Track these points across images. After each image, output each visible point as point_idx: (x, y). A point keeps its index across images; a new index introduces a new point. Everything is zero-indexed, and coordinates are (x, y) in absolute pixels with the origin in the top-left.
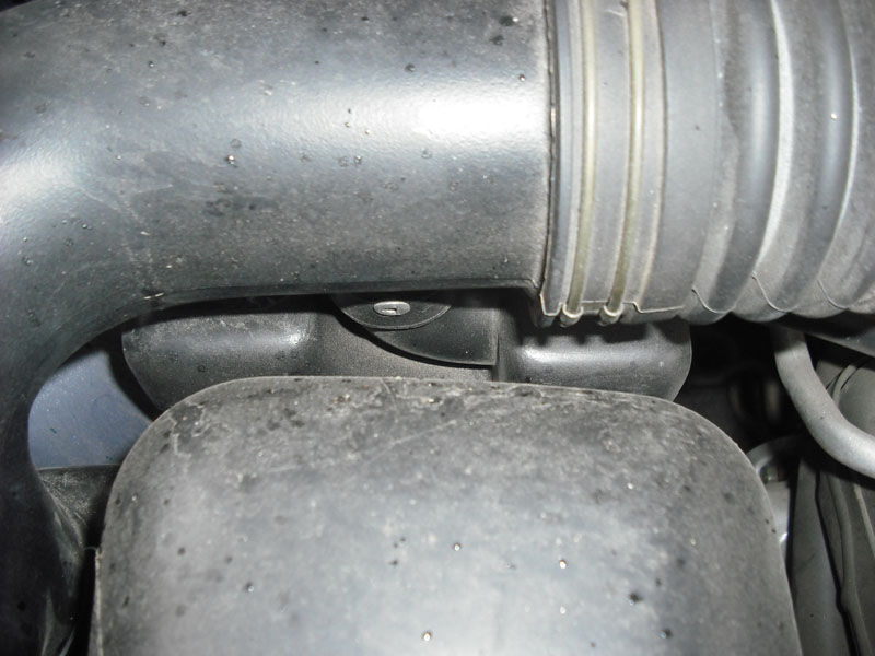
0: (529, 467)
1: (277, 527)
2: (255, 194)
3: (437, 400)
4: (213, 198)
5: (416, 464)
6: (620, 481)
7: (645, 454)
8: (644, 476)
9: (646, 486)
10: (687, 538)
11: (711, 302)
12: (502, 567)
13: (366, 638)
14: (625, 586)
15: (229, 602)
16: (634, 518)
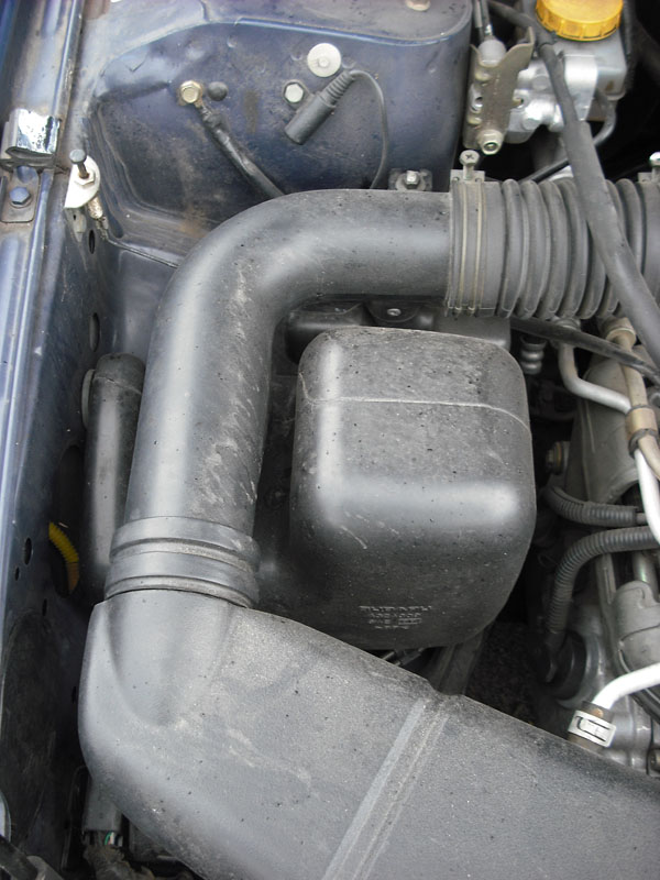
0: (441, 348)
1: (365, 358)
4: (347, 263)
6: (468, 353)
7: (478, 348)
8: (477, 354)
9: (476, 356)
10: (488, 370)
12: (431, 371)
13: (392, 386)
14: (467, 380)
15: (351, 376)
16: (472, 363)
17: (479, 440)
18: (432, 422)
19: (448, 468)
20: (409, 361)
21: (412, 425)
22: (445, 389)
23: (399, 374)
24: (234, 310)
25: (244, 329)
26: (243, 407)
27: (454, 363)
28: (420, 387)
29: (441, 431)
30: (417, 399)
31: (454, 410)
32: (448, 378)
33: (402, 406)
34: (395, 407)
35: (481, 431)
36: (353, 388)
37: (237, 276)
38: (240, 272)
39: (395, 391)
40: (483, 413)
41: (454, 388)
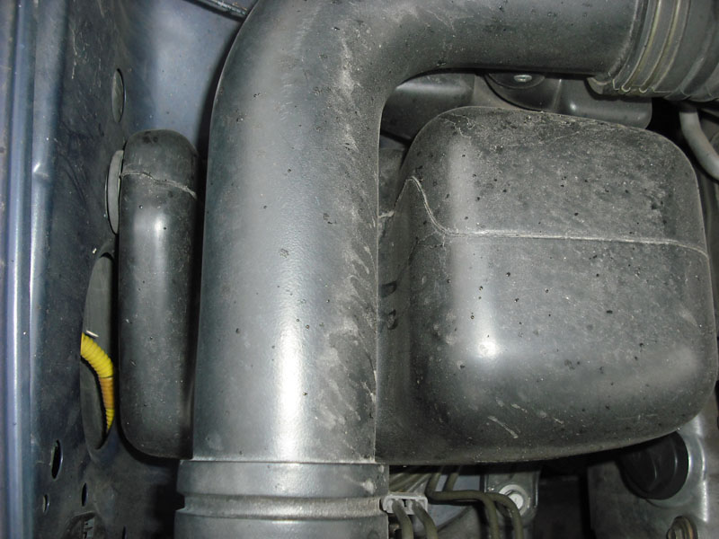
0: (612, 153)
1: (515, 168)
2: (508, 24)
3: (568, 123)
4: (489, 24)
5: (567, 148)
6: (647, 162)
7: (656, 153)
8: (657, 161)
9: (657, 165)
10: (672, 187)
11: (685, 91)
12: (603, 191)
13: (554, 213)
14: (649, 203)
15: (498, 196)
16: (653, 177)
17: (669, 295)
18: (610, 269)
19: (633, 339)
20: (573, 174)
21: (584, 275)
22: (622, 218)
23: (562, 195)
24: (339, 105)
25: (354, 134)
26: (360, 262)
27: (632, 177)
28: (592, 216)
29: (622, 283)
30: (590, 235)
31: (637, 251)
32: (625, 201)
33: (569, 245)
34: (561, 247)
35: (671, 282)
36: (501, 216)
37: (339, 48)
38: (343, 40)
39: (558, 221)
40: (671, 252)
41: (634, 216)
